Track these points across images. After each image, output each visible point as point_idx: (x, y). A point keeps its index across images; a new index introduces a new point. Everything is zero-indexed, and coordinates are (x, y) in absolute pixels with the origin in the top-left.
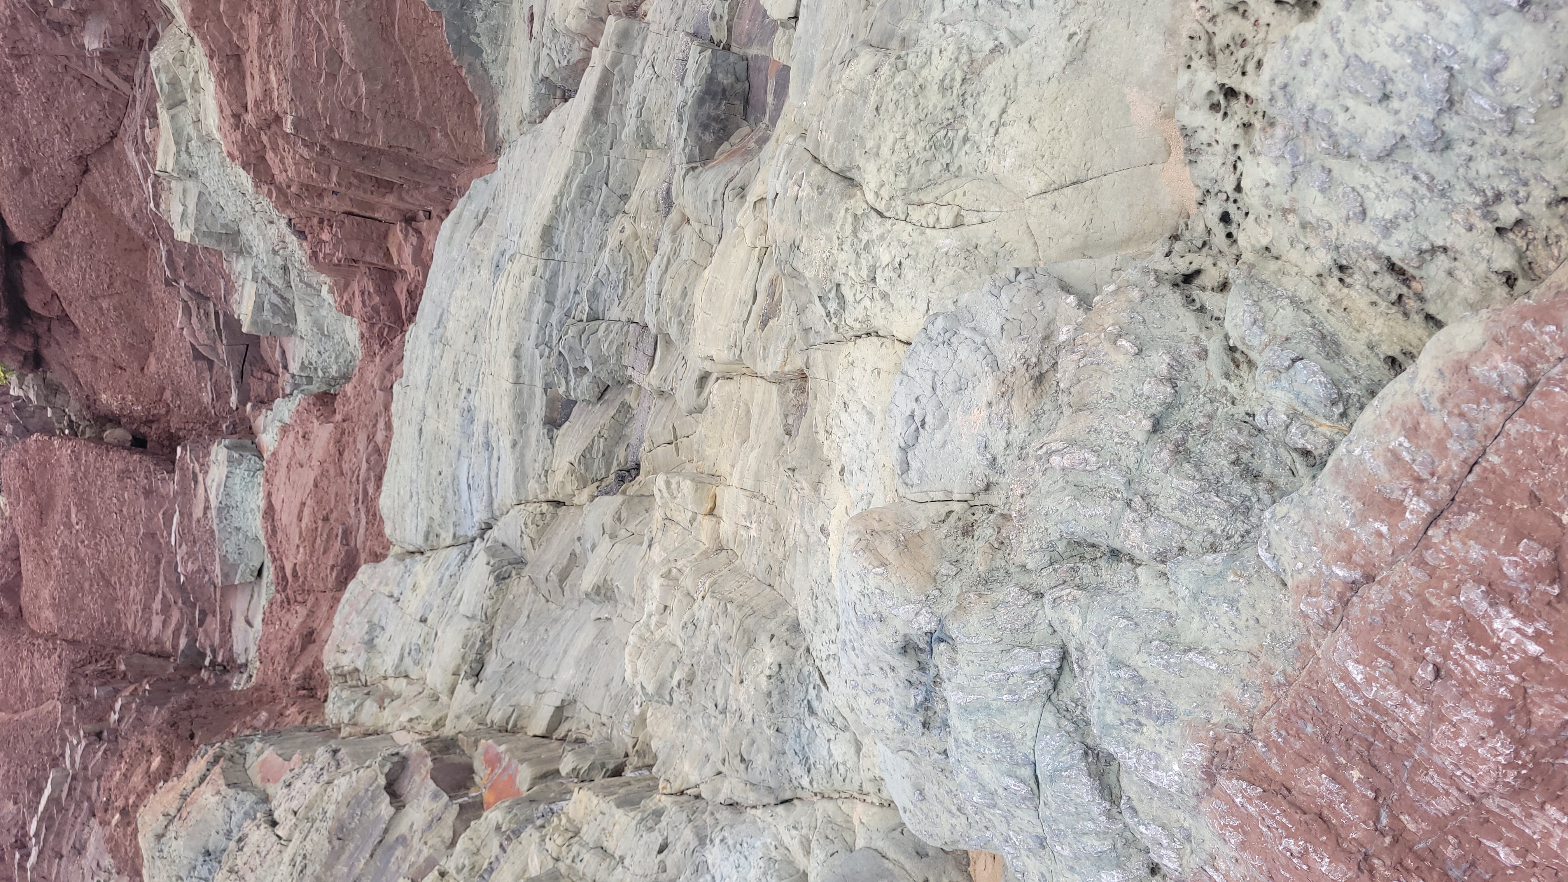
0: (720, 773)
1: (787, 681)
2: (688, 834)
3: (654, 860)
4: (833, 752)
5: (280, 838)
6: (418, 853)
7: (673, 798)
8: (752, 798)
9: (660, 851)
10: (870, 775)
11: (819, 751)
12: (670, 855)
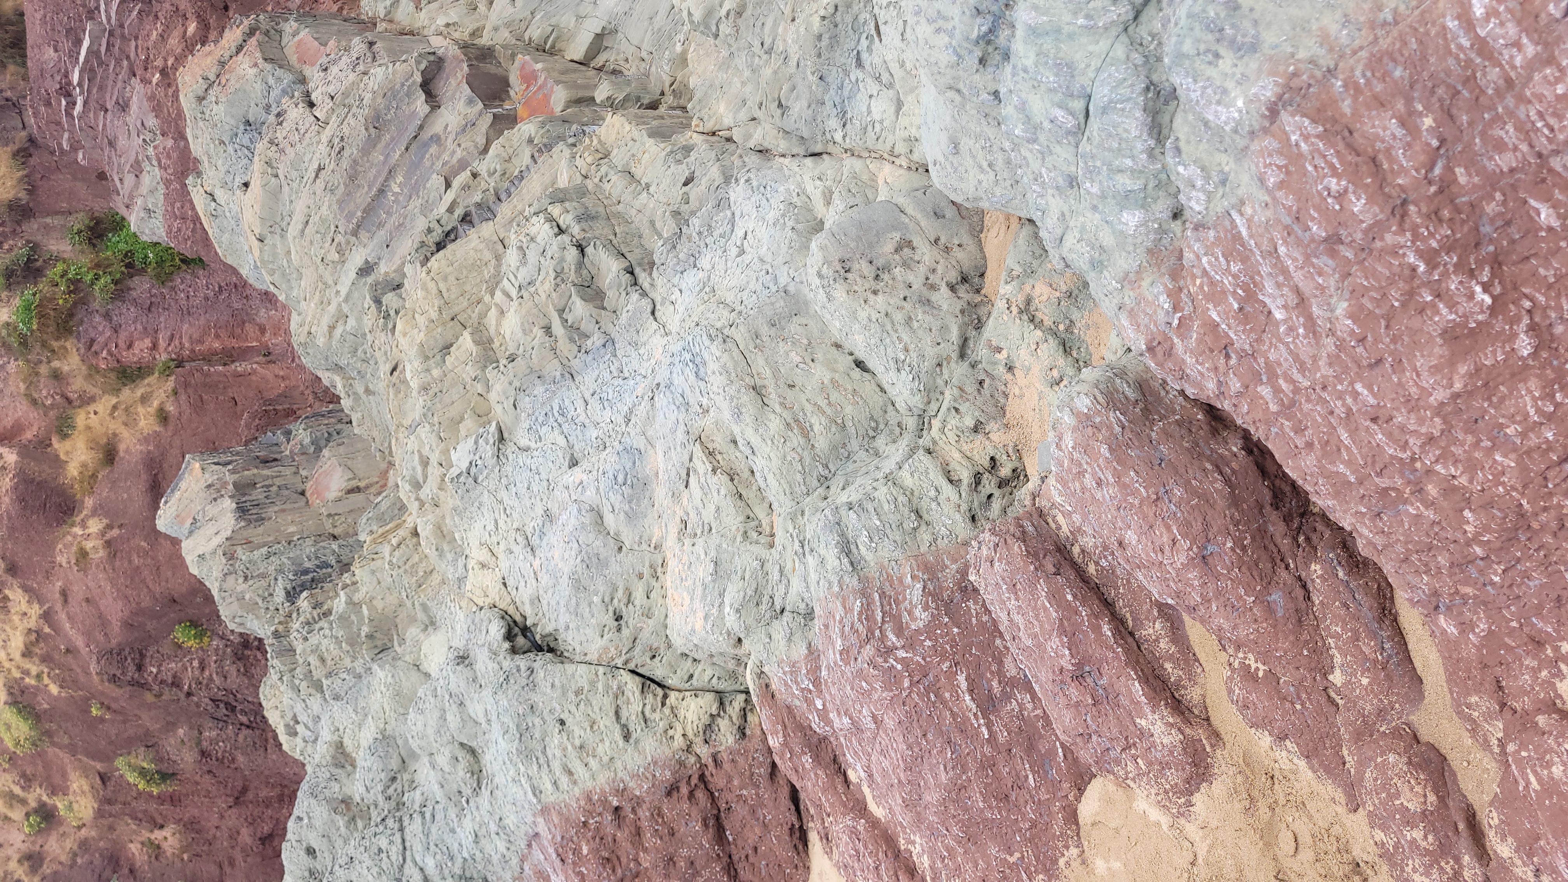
0: (754, 119)
1: (840, 26)
2: (715, 172)
3: (678, 192)
4: (873, 109)
5: (318, 120)
6: (452, 153)
7: (705, 137)
8: (783, 145)
9: (685, 184)
10: (906, 134)
11: (858, 107)
12: (695, 189)
